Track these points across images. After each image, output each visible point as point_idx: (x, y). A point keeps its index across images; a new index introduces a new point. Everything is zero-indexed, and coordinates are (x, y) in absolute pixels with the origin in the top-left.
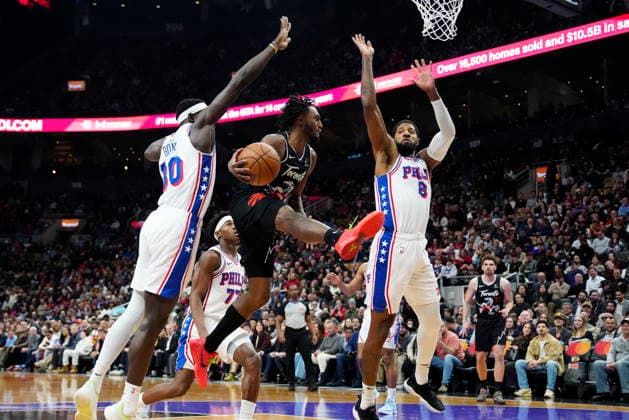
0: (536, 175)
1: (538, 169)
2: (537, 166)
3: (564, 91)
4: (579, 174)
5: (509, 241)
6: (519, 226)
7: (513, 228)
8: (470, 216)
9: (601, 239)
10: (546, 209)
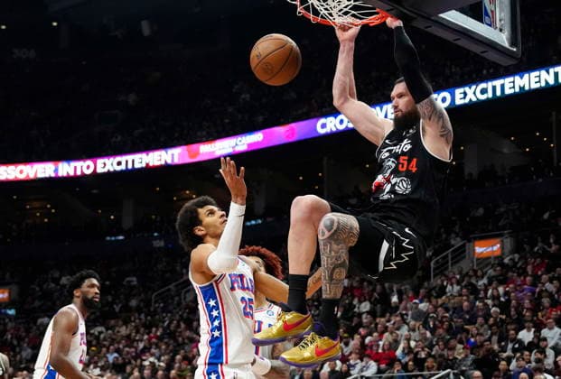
0: (474, 250)
1: (477, 243)
2: (475, 239)
3: (507, 148)
4: (525, 249)
5: (441, 331)
6: (454, 312)
7: (447, 315)
8: (395, 299)
9: (551, 329)
10: (486, 291)
